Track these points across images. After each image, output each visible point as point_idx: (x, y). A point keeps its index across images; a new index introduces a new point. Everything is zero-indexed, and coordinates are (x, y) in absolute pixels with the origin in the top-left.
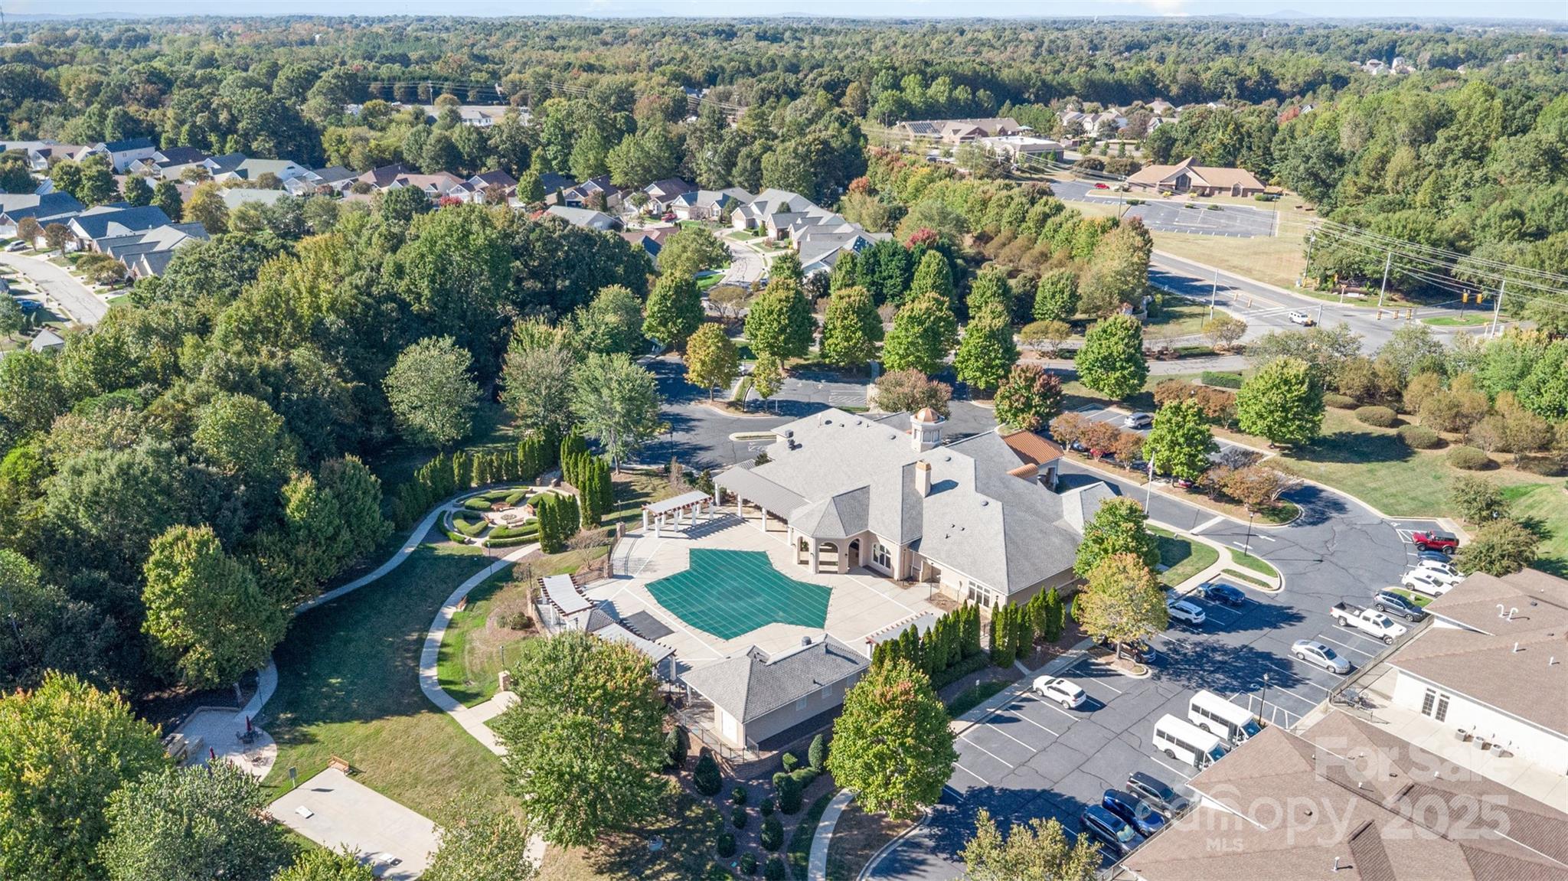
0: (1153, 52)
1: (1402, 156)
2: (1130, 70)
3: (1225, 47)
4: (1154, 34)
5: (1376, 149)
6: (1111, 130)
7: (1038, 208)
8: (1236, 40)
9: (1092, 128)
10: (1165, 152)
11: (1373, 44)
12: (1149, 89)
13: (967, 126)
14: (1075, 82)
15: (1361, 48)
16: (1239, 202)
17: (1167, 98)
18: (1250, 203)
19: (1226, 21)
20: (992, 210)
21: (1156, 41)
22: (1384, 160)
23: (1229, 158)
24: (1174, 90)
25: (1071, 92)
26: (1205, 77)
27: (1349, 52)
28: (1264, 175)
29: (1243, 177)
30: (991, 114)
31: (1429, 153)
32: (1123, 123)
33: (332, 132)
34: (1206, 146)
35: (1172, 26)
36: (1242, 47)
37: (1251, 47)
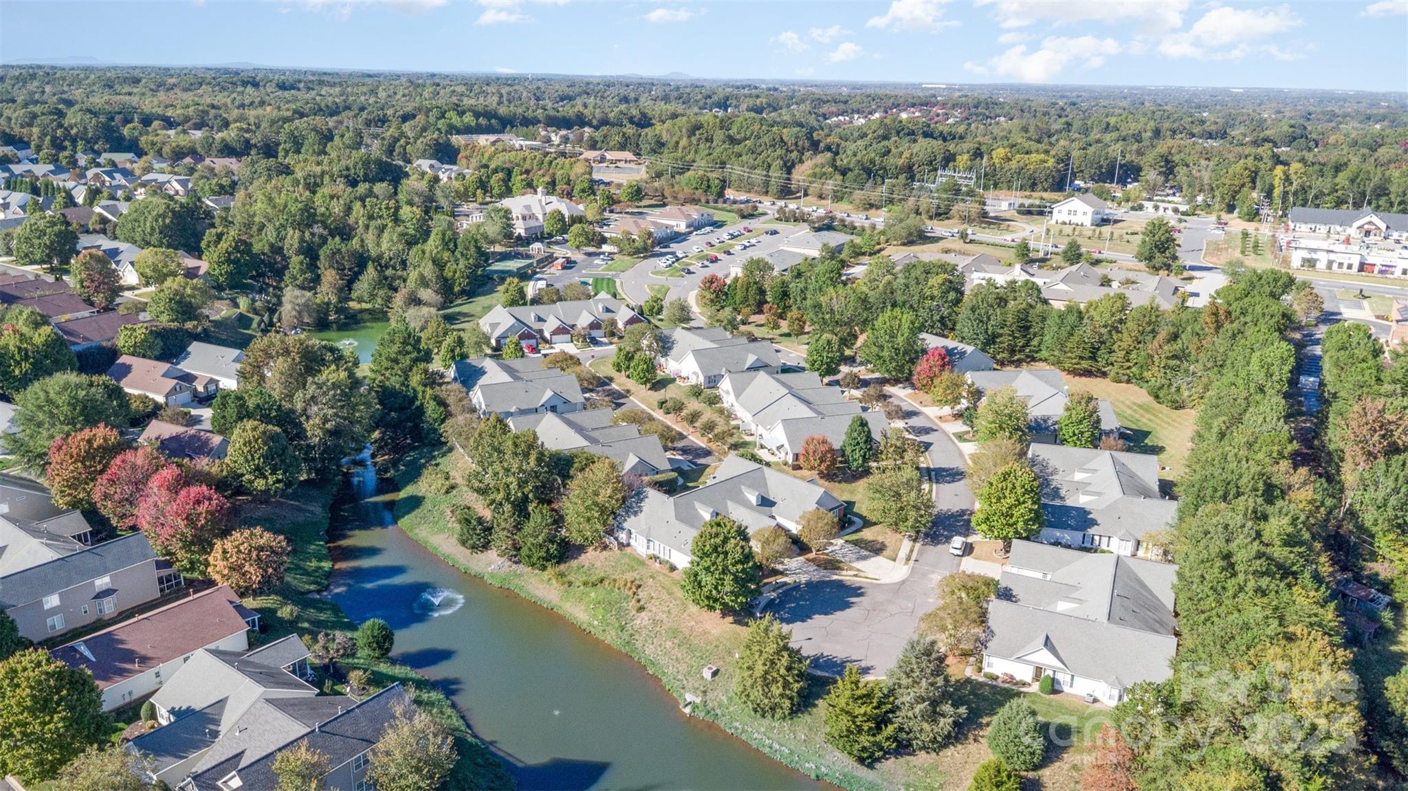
0: (579, 101)
1: (684, 142)
2: (567, 110)
3: (625, 100)
4: (577, 90)
5: (675, 139)
6: (566, 140)
7: (548, 159)
8: (632, 95)
9: (556, 139)
10: (593, 146)
11: (715, 98)
12: (581, 121)
13: (492, 138)
14: (540, 117)
15: (708, 101)
16: (628, 165)
17: (590, 125)
18: (632, 165)
19: (628, 81)
20: (528, 161)
21: (580, 95)
22: (677, 143)
23: (622, 147)
24: (595, 122)
25: (539, 122)
26: (612, 115)
27: (701, 103)
28: (638, 154)
29: (628, 155)
30: (502, 131)
31: (694, 140)
32: (571, 136)
33: (143, 139)
34: (612, 144)
35: (588, 84)
36: (636, 100)
37: (642, 99)
